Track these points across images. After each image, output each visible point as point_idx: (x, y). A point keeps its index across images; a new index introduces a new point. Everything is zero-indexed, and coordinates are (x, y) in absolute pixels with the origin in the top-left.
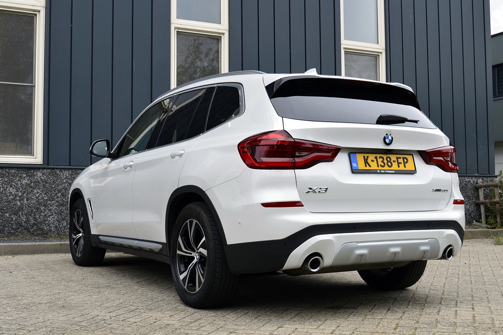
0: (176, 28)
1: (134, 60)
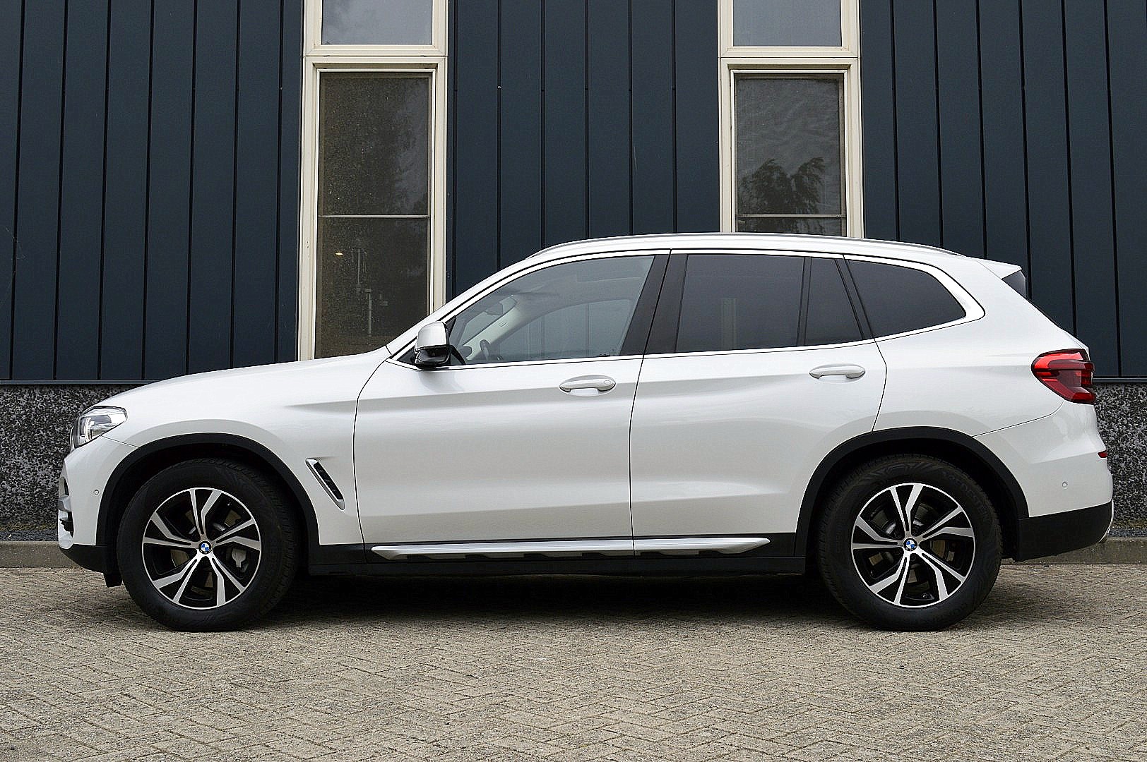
0: (730, 67)
1: (634, 147)
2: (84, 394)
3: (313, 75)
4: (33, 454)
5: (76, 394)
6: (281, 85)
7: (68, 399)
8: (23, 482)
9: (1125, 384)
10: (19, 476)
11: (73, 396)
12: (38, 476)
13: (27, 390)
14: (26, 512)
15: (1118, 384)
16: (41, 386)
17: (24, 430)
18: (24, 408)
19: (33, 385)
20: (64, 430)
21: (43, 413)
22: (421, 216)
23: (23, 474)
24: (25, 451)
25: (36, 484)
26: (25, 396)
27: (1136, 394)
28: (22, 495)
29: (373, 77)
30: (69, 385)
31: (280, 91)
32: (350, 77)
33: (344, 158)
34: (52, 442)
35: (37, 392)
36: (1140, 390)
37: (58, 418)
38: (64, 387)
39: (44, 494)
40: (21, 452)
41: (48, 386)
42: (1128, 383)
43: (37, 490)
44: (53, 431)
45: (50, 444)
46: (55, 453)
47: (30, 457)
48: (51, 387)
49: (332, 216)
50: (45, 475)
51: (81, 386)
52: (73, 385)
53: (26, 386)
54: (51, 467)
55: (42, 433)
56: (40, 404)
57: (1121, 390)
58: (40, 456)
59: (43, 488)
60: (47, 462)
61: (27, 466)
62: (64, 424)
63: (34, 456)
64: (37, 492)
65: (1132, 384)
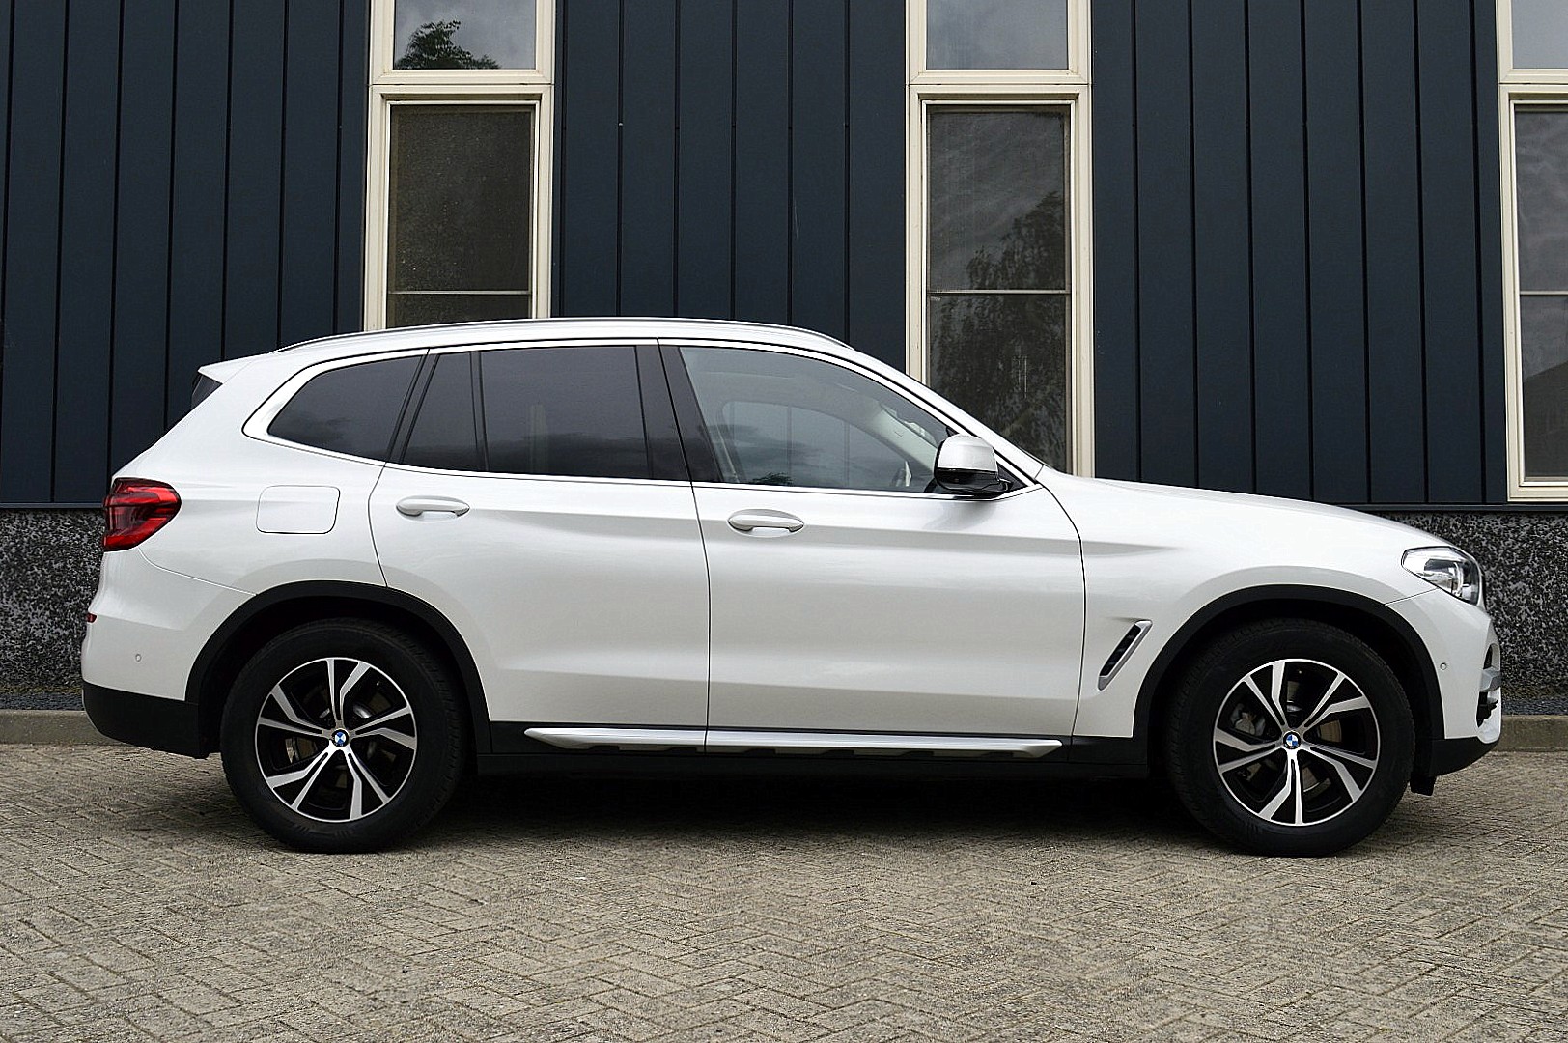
1: (794, 203)
2: (89, 520)
3: (382, 109)
4: (24, 597)
5: (80, 520)
6: (339, 124)
7: (68, 526)
8: (12, 632)
9: (1433, 512)
10: (8, 625)
11: (75, 523)
12: (31, 625)
13: (17, 515)
14: (16, 671)
15: (1425, 513)
16: (35, 511)
17: (14, 566)
18: (14, 538)
19: (24, 509)
20: (64, 566)
21: (37, 544)
22: (519, 292)
23: (13, 623)
24: (15, 593)
25: (28, 634)
26: (15, 523)
27: (1447, 526)
28: (11, 649)
29: (459, 111)
30: (71, 509)
31: (339, 130)
32: (428, 111)
33: (421, 217)
34: (50, 581)
35: (30, 517)
36: (1453, 521)
37: (56, 551)
38: (64, 511)
39: (39, 647)
40: (9, 594)
41: (44, 510)
42: (1436, 511)
43: (30, 643)
44: (50, 567)
45: (46, 584)
46: (52, 595)
47: (21, 600)
48: (48, 512)
49: (405, 293)
50: (40, 624)
51: (86, 511)
52: (76, 510)
53: (16, 511)
54: (48, 613)
55: (36, 570)
56: (34, 533)
57: (1427, 521)
58: (33, 600)
59: (38, 640)
60: (41, 607)
61: (17, 613)
62: (64, 558)
63: (26, 600)
64: (30, 646)
65: (1442, 513)
